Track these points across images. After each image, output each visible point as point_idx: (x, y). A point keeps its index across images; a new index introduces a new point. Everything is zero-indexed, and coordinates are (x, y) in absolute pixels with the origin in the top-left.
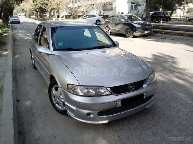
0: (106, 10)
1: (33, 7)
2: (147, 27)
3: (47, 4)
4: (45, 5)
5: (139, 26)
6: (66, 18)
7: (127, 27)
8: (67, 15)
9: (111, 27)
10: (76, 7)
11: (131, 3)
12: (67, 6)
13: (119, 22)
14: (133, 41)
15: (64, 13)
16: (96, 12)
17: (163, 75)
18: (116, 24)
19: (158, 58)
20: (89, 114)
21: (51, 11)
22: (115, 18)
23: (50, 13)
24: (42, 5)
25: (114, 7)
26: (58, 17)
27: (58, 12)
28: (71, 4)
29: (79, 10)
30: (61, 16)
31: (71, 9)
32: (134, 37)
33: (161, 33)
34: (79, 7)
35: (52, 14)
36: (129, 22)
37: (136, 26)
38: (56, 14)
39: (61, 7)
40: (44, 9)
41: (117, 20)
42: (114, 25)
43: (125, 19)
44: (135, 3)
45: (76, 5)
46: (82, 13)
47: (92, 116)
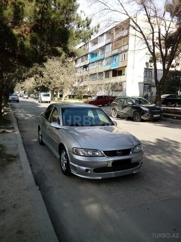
0: (115, 91)
1: (35, 85)
2: (156, 110)
3: (50, 83)
4: (47, 84)
5: (147, 110)
6: (70, 98)
7: (135, 110)
8: (71, 94)
9: (117, 110)
10: (81, 87)
11: (144, 84)
12: (72, 86)
13: (127, 104)
14: (140, 124)
15: (67, 93)
16: (104, 93)
17: (161, 157)
18: (124, 107)
19: (161, 142)
20: (87, 170)
21: (53, 90)
22: (123, 100)
23: (53, 92)
24: (45, 83)
25: (124, 87)
26: (61, 96)
27: (61, 91)
28: (77, 82)
29: (85, 90)
30: (64, 96)
31: (76, 88)
32: (142, 121)
33: (172, 117)
34: (85, 87)
35: (55, 93)
36: (137, 105)
37: (144, 109)
38: (59, 94)
39: (65, 86)
40: (47, 88)
41: (124, 102)
42: (121, 108)
43: (132, 102)
44: (148, 84)
45: (82, 85)
46: (88, 93)
47: (89, 172)
